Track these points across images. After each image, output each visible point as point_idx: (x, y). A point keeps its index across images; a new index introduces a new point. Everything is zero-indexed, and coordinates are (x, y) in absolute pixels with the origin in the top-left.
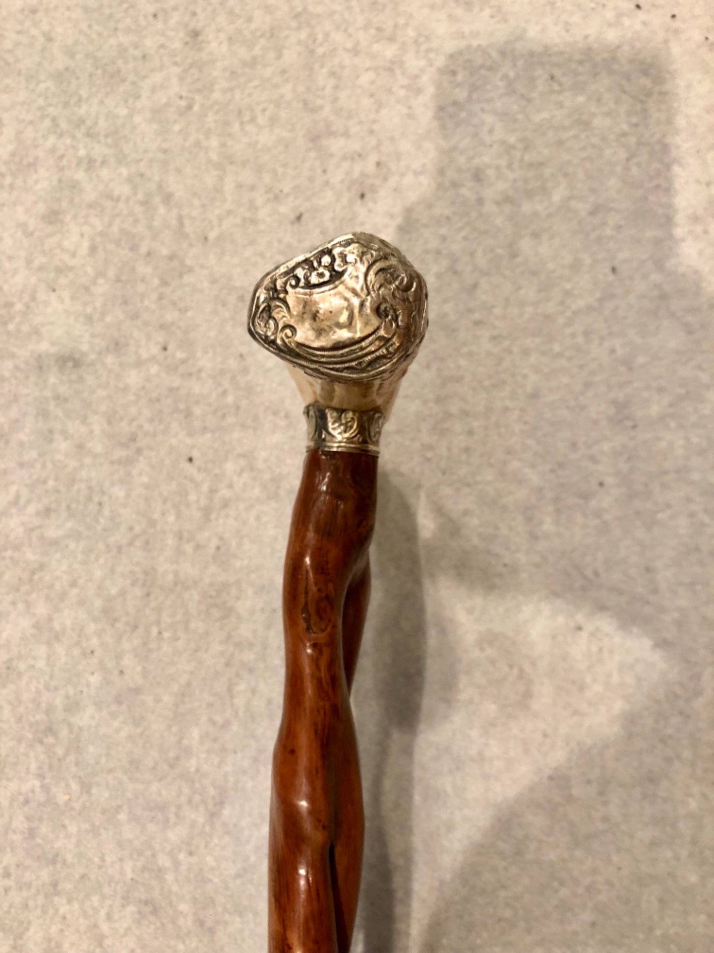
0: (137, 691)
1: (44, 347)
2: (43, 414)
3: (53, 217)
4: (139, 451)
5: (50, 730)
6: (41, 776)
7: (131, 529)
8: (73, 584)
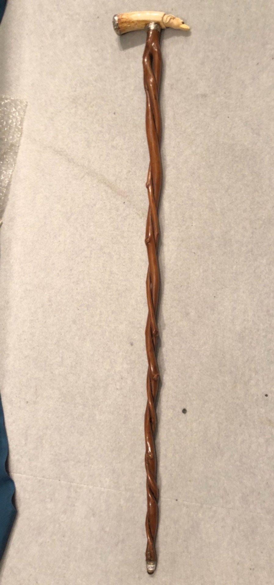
0: (213, 166)
1: (198, 92)
2: (197, 107)
3: (203, 63)
4: (217, 115)
5: (194, 173)
6: (191, 183)
7: (214, 132)
8: (201, 143)
